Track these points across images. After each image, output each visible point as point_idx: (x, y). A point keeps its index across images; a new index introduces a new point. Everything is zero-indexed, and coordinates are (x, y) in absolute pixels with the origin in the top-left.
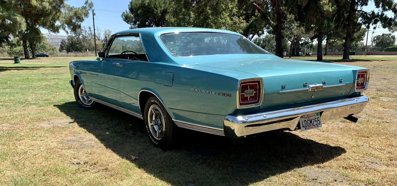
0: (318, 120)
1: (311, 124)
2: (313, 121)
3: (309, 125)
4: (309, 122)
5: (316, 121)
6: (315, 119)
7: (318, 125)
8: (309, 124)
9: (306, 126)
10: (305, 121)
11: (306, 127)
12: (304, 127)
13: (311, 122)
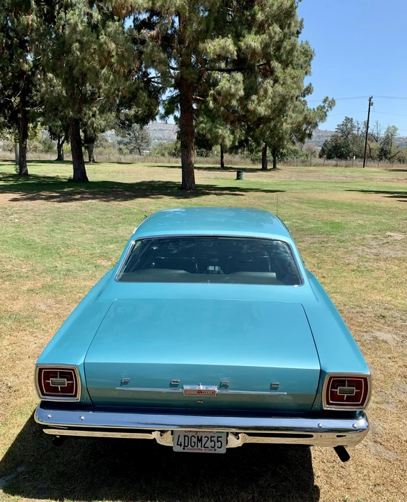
0: (218, 442)
1: (200, 444)
2: (204, 440)
3: (193, 444)
4: (196, 440)
5: (211, 441)
6: (211, 437)
7: (216, 447)
8: (194, 442)
9: (186, 445)
10: (185, 436)
11: (184, 446)
12: (181, 445)
13: (200, 440)
